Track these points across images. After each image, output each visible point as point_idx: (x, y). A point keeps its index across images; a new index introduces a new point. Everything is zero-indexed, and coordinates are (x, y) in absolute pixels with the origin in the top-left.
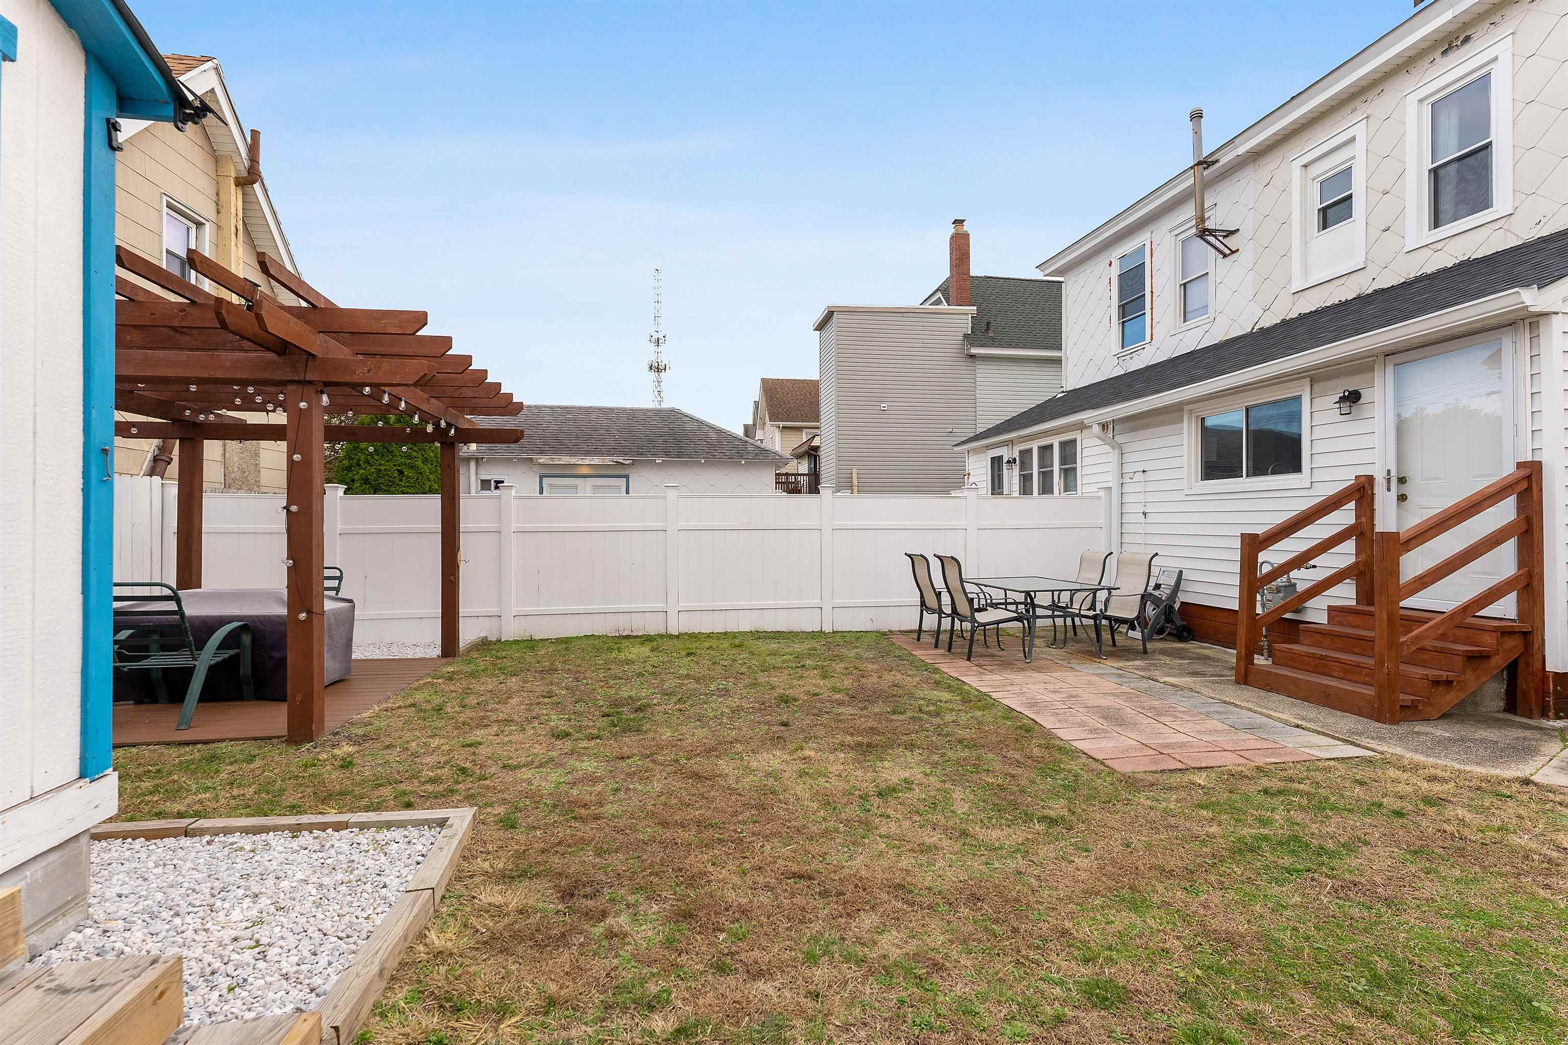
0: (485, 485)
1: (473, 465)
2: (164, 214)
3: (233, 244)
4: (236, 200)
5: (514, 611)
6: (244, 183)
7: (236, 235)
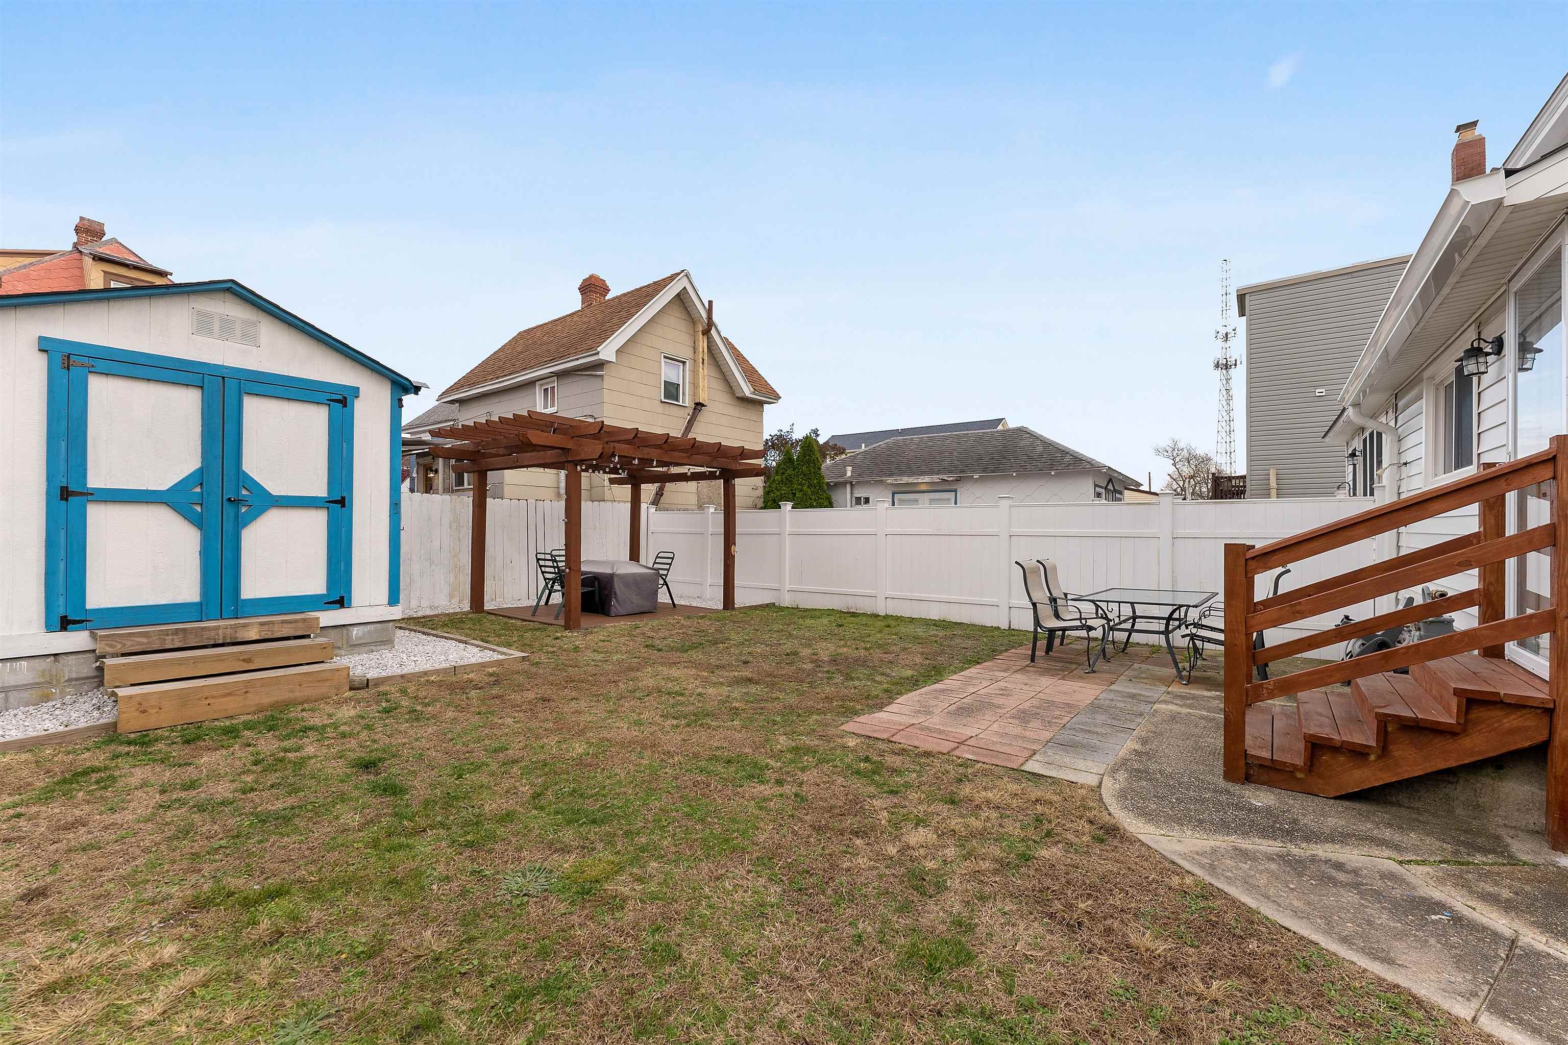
0: (858, 501)
1: (848, 488)
2: (663, 363)
3: (701, 369)
4: (703, 344)
5: (788, 587)
6: (706, 332)
7: (703, 363)
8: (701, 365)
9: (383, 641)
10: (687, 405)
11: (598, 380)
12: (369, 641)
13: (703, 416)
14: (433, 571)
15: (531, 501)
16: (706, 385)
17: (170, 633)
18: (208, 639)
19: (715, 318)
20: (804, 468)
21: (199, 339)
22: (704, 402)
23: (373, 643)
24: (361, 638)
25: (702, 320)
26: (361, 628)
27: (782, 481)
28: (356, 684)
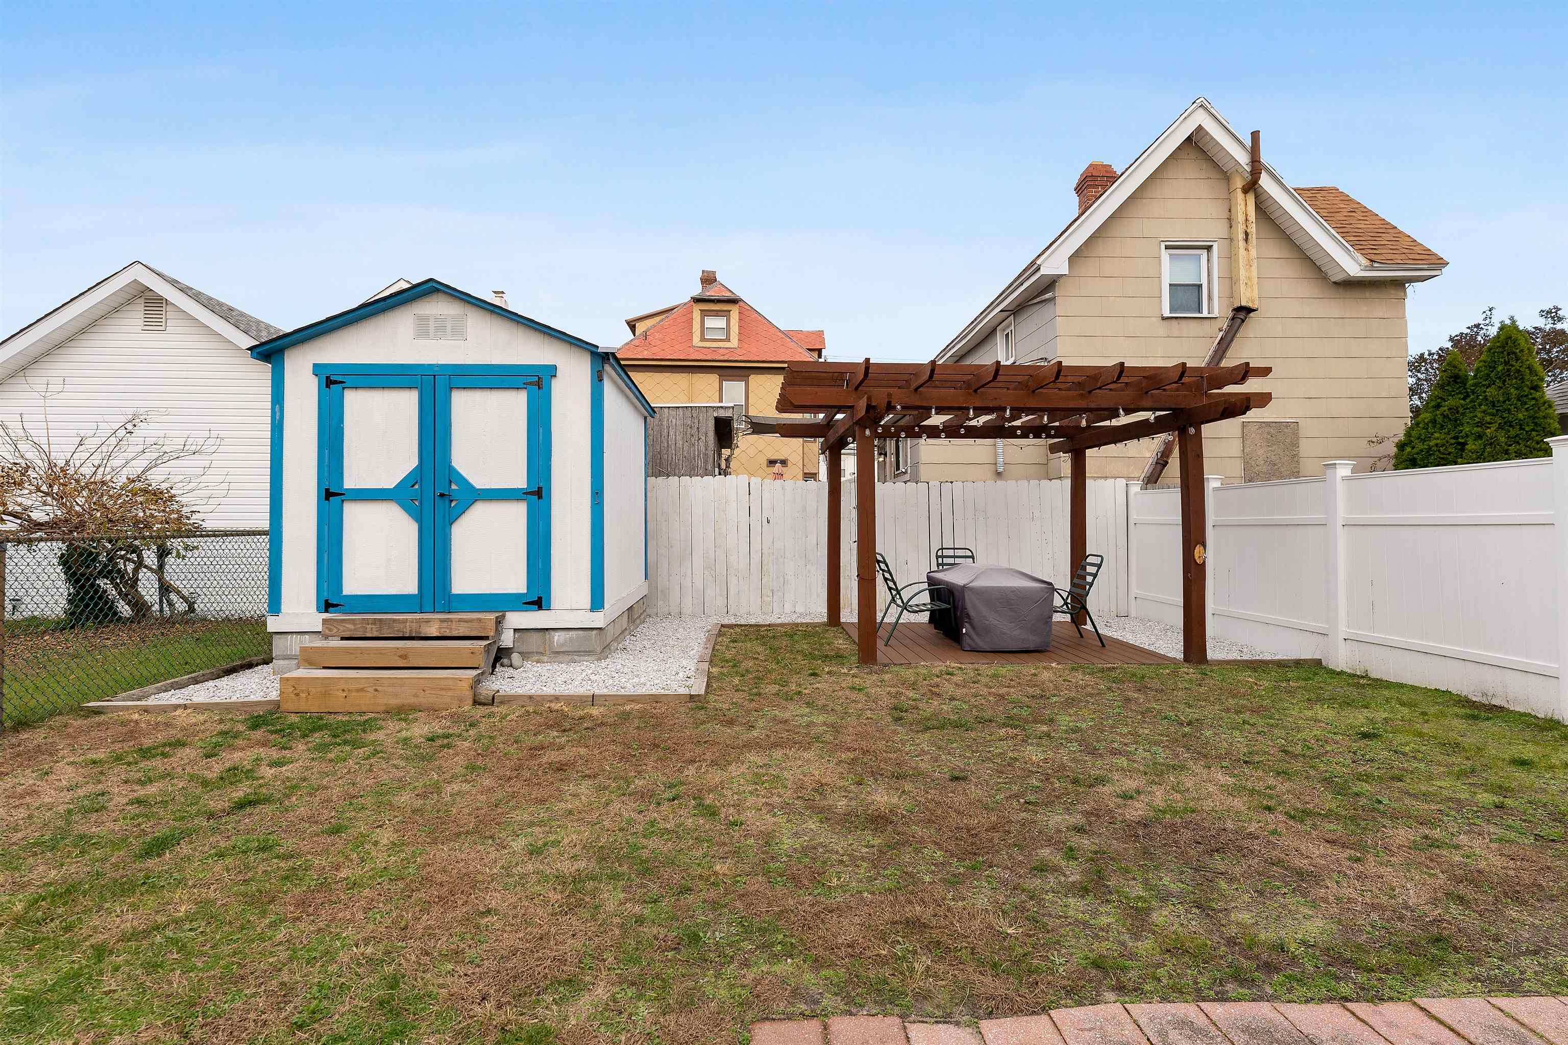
2: (1164, 258)
3: (1242, 249)
4: (1245, 207)
5: (1343, 630)
6: (1252, 186)
7: (1246, 240)
8: (1242, 244)
9: (586, 652)
10: (1216, 313)
11: (1049, 306)
12: (570, 649)
13: (1252, 328)
14: (809, 571)
15: (934, 484)
16: (1255, 274)
17: (370, 622)
18: (398, 631)
19: (1264, 158)
20: (1491, 392)
21: (422, 342)
22: (1250, 305)
23: (575, 652)
24: (562, 645)
25: (1241, 170)
26: (562, 633)
27: (1434, 421)
28: (482, 699)
